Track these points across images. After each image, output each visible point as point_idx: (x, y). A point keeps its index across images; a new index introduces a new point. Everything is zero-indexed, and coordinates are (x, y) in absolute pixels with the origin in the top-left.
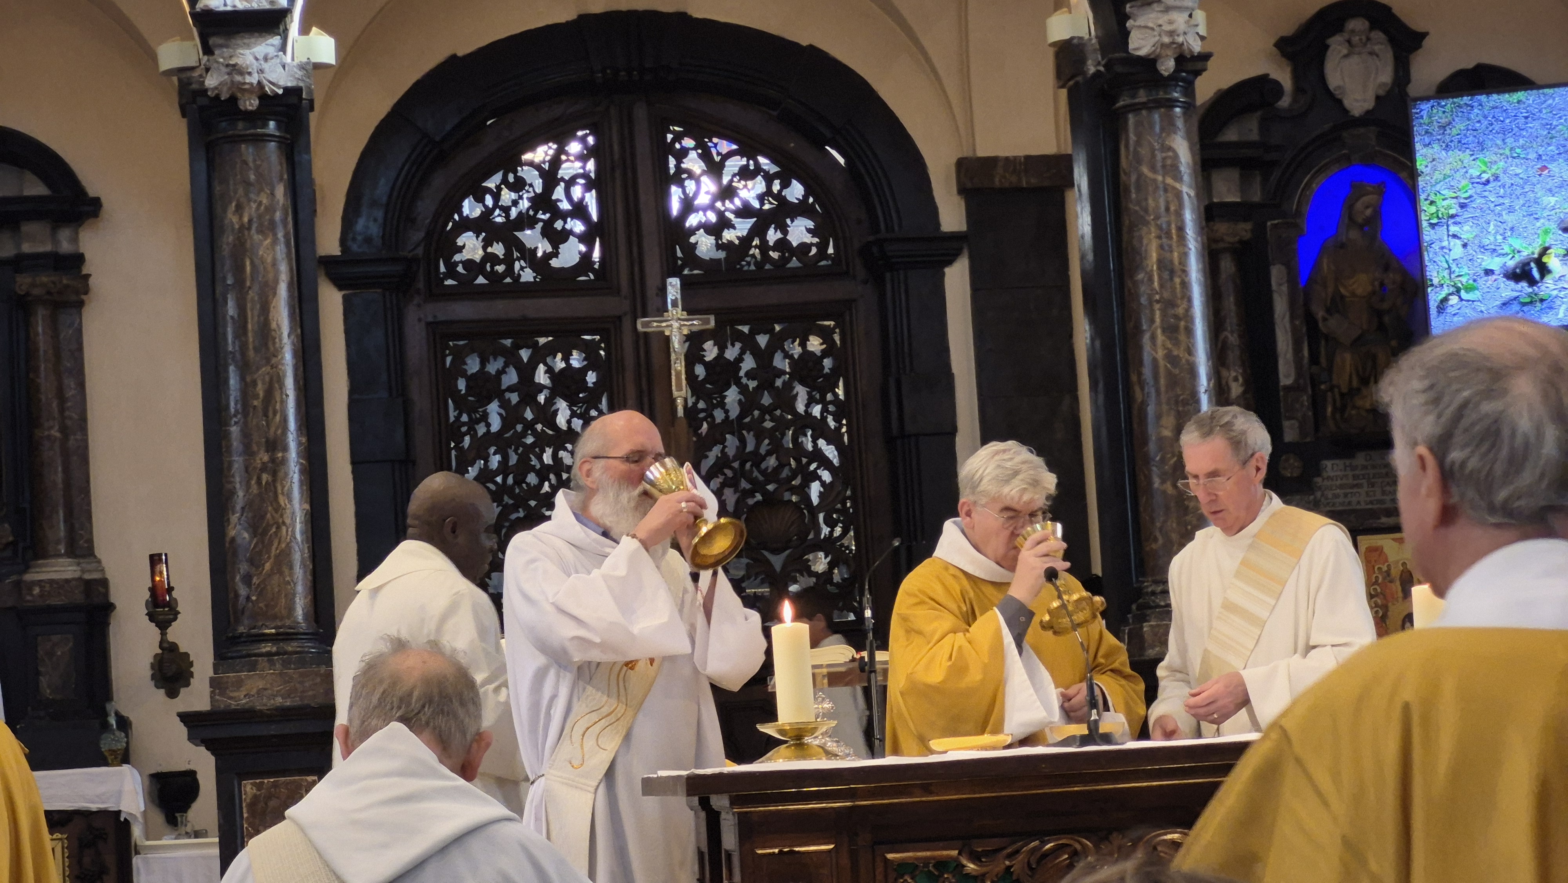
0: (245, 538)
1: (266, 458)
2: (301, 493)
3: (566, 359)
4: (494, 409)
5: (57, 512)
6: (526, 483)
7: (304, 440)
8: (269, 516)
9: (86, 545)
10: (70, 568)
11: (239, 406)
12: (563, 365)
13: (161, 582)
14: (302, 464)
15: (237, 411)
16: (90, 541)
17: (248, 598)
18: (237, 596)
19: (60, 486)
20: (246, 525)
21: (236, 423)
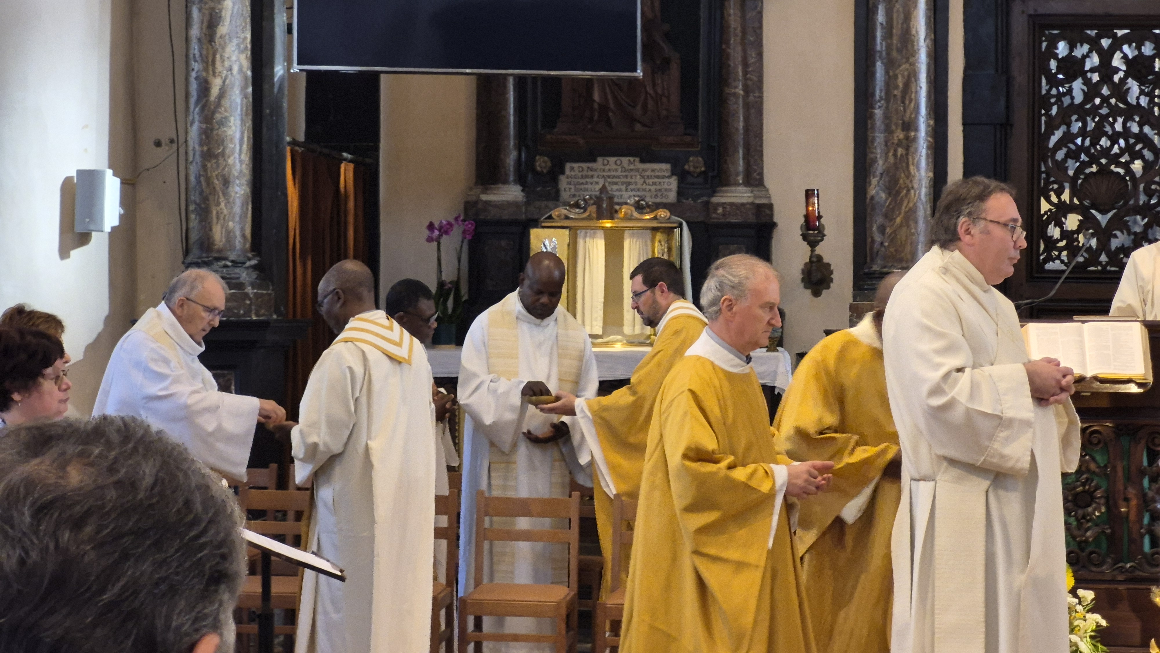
0: (882, 197)
1: (901, 136)
2: (928, 164)
3: (1138, 48)
4: (1078, 86)
5: (738, 152)
6: (1100, 145)
7: (932, 122)
8: (901, 181)
9: (758, 177)
10: (745, 195)
11: (883, 94)
12: (1136, 53)
13: (813, 210)
14: (929, 141)
15: (881, 97)
16: (761, 174)
17: (882, 244)
18: (873, 241)
19: (741, 131)
20: (883, 187)
21: (880, 107)
